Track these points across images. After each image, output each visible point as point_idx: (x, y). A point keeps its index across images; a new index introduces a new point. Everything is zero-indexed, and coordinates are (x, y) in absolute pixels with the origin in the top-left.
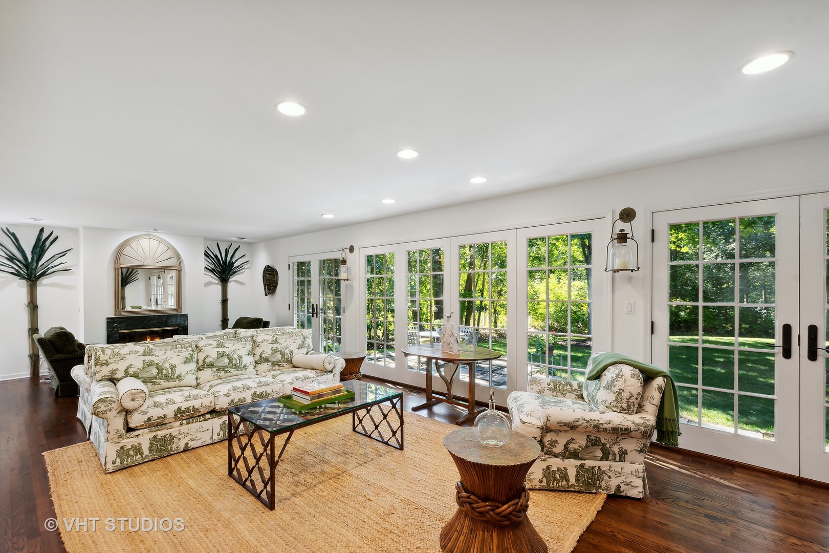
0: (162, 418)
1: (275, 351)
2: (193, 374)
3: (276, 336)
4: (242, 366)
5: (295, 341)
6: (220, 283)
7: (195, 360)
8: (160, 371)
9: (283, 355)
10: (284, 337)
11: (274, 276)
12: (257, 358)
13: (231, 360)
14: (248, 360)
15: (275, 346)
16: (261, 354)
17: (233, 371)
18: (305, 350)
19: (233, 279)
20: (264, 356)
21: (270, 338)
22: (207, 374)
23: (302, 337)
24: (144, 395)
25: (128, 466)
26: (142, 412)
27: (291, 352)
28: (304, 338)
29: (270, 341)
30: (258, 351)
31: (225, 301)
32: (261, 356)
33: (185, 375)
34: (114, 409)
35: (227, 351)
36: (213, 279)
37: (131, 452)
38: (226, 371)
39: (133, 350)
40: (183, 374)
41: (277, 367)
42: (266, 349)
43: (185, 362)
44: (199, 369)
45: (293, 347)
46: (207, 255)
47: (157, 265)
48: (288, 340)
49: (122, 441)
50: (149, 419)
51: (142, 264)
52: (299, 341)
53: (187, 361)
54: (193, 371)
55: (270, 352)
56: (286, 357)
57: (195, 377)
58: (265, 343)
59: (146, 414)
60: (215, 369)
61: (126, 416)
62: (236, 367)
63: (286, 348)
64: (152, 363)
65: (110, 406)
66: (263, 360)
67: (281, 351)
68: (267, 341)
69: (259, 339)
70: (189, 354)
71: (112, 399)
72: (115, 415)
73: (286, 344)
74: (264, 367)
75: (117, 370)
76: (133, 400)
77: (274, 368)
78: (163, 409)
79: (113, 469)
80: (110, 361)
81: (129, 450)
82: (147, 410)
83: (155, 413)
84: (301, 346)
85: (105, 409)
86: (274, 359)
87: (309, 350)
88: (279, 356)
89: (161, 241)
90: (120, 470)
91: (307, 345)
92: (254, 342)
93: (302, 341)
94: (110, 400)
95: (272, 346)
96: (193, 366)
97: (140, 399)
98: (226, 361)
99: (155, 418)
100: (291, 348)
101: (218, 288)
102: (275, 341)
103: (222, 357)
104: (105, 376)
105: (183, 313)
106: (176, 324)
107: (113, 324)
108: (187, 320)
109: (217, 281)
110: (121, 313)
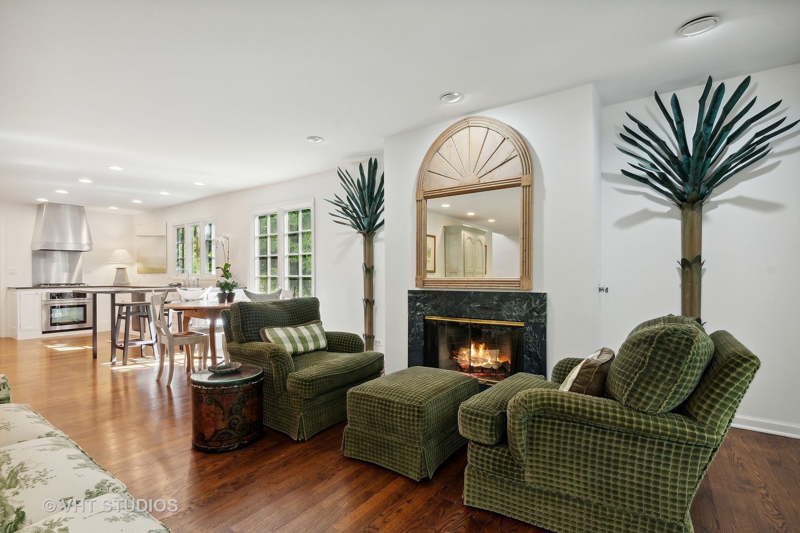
51: (457, 185)
89: (490, 126)
105: (535, 290)
106: (520, 316)
107: (416, 302)
108: (544, 309)
109: (666, 209)
110: (424, 283)
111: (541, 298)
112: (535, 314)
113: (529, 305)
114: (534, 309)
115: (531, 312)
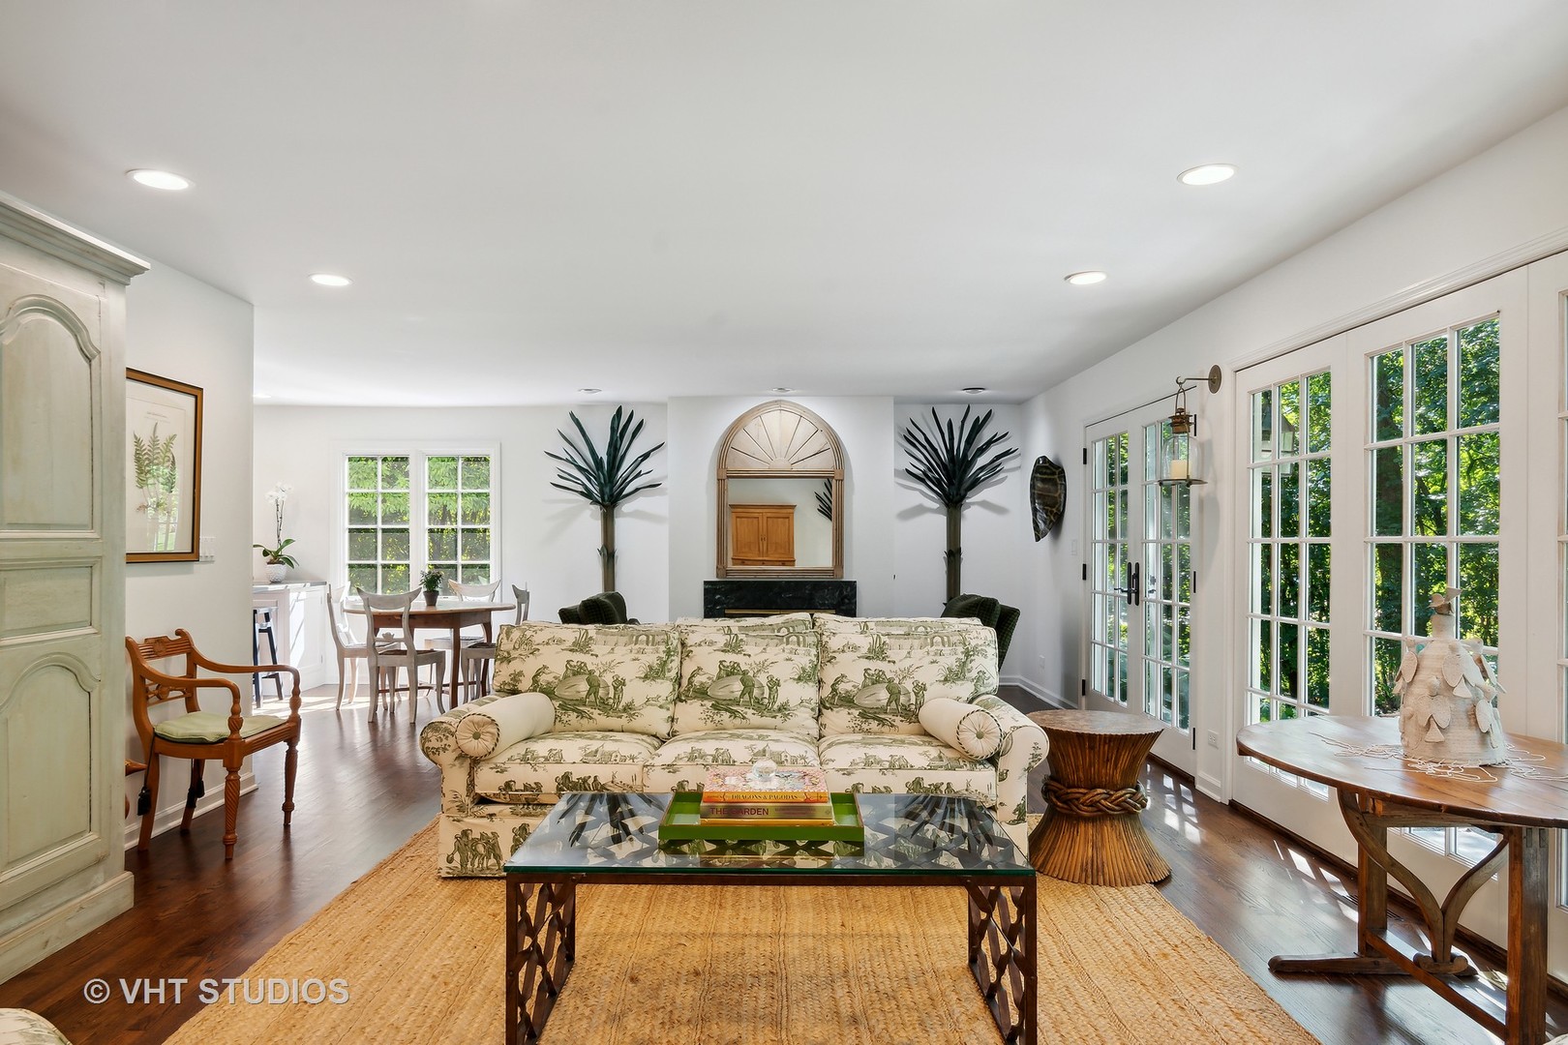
0: (532, 789)
1: (875, 679)
2: (661, 707)
3: (884, 639)
4: (775, 707)
5: (938, 658)
6: (945, 509)
7: (673, 674)
8: (593, 689)
9: (894, 693)
10: (907, 643)
11: (1056, 484)
12: (827, 691)
13: (748, 686)
14: (798, 694)
15: (875, 665)
16: (837, 682)
17: (753, 717)
18: (966, 689)
19: (975, 498)
20: (842, 687)
21: (865, 643)
22: (692, 712)
23: (960, 649)
24: (495, 731)
25: (473, 875)
26: (497, 767)
27: (921, 689)
28: (967, 654)
29: (864, 651)
30: (830, 674)
31: (953, 555)
32: (834, 690)
33: (642, 707)
34: (450, 749)
35: (744, 663)
36: (923, 497)
37: (481, 849)
38: (734, 714)
39: (557, 636)
40: (637, 704)
41: (874, 725)
42: (851, 671)
43: (646, 677)
44: (679, 699)
45: (929, 675)
46: (910, 439)
47: (796, 467)
48: (917, 653)
49: (465, 820)
50: (508, 785)
51: (766, 468)
52: (950, 660)
53: (653, 674)
54: (661, 701)
55: (860, 679)
56: (903, 699)
57: (666, 714)
58: (849, 655)
59: (502, 772)
60: (708, 704)
61: (471, 768)
62: (759, 706)
63: (907, 673)
64: (581, 668)
65: (445, 742)
66: (838, 700)
67: (890, 681)
68: (855, 648)
69: (834, 644)
70: (659, 658)
71: (450, 727)
72: (451, 761)
73: (907, 663)
74: (839, 719)
75: (521, 674)
76: (476, 736)
77: (865, 726)
78: (535, 770)
79: (448, 873)
80: (514, 654)
81: (475, 841)
82: (506, 766)
83: (521, 775)
84: (952, 677)
85: (437, 745)
86: (867, 702)
87: (982, 690)
88: (883, 695)
89: (803, 414)
90: (459, 878)
91: (974, 674)
92: (821, 646)
93: (958, 660)
94: (446, 729)
95: (867, 664)
96: (664, 688)
97: (488, 737)
98: (737, 687)
99: (519, 786)
100: (921, 677)
101: (937, 523)
102: (878, 652)
103: (728, 675)
104: (504, 683)
105: (846, 578)
106: (832, 604)
107: (714, 595)
108: (854, 596)
109: (936, 506)
110: (727, 572)
111: (852, 585)
112: (846, 601)
113: (841, 593)
114: (846, 597)
115: (842, 599)
